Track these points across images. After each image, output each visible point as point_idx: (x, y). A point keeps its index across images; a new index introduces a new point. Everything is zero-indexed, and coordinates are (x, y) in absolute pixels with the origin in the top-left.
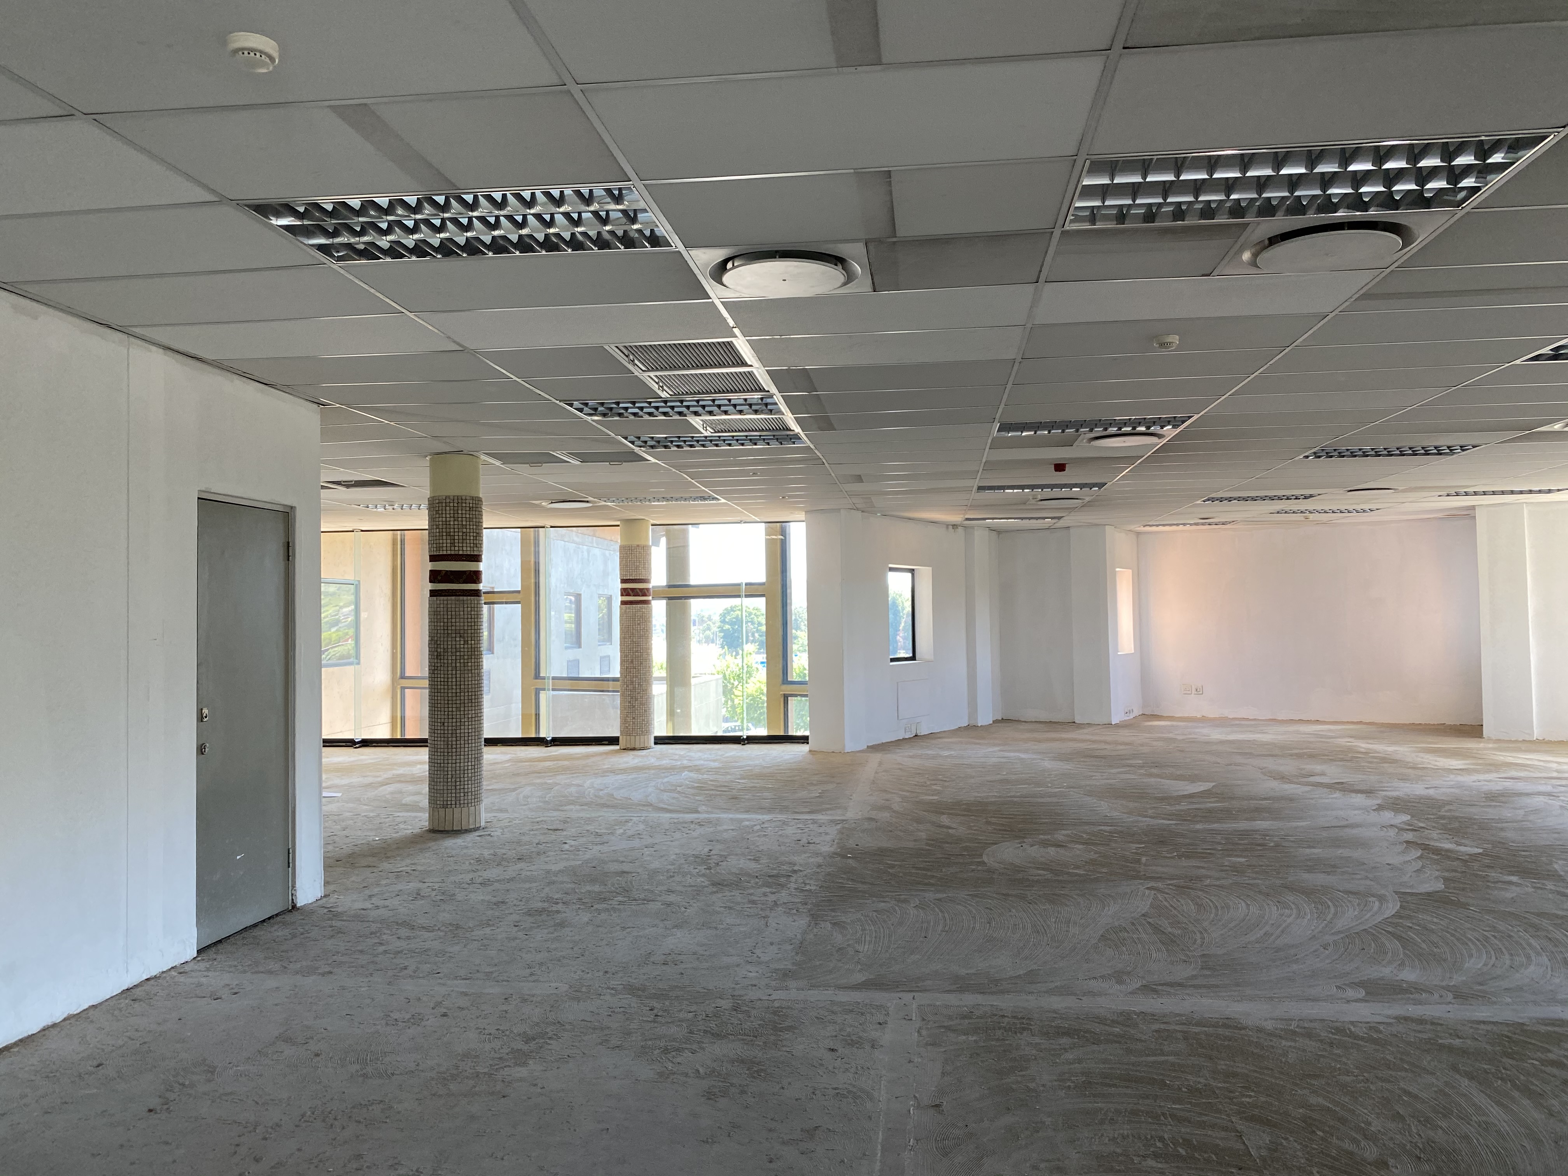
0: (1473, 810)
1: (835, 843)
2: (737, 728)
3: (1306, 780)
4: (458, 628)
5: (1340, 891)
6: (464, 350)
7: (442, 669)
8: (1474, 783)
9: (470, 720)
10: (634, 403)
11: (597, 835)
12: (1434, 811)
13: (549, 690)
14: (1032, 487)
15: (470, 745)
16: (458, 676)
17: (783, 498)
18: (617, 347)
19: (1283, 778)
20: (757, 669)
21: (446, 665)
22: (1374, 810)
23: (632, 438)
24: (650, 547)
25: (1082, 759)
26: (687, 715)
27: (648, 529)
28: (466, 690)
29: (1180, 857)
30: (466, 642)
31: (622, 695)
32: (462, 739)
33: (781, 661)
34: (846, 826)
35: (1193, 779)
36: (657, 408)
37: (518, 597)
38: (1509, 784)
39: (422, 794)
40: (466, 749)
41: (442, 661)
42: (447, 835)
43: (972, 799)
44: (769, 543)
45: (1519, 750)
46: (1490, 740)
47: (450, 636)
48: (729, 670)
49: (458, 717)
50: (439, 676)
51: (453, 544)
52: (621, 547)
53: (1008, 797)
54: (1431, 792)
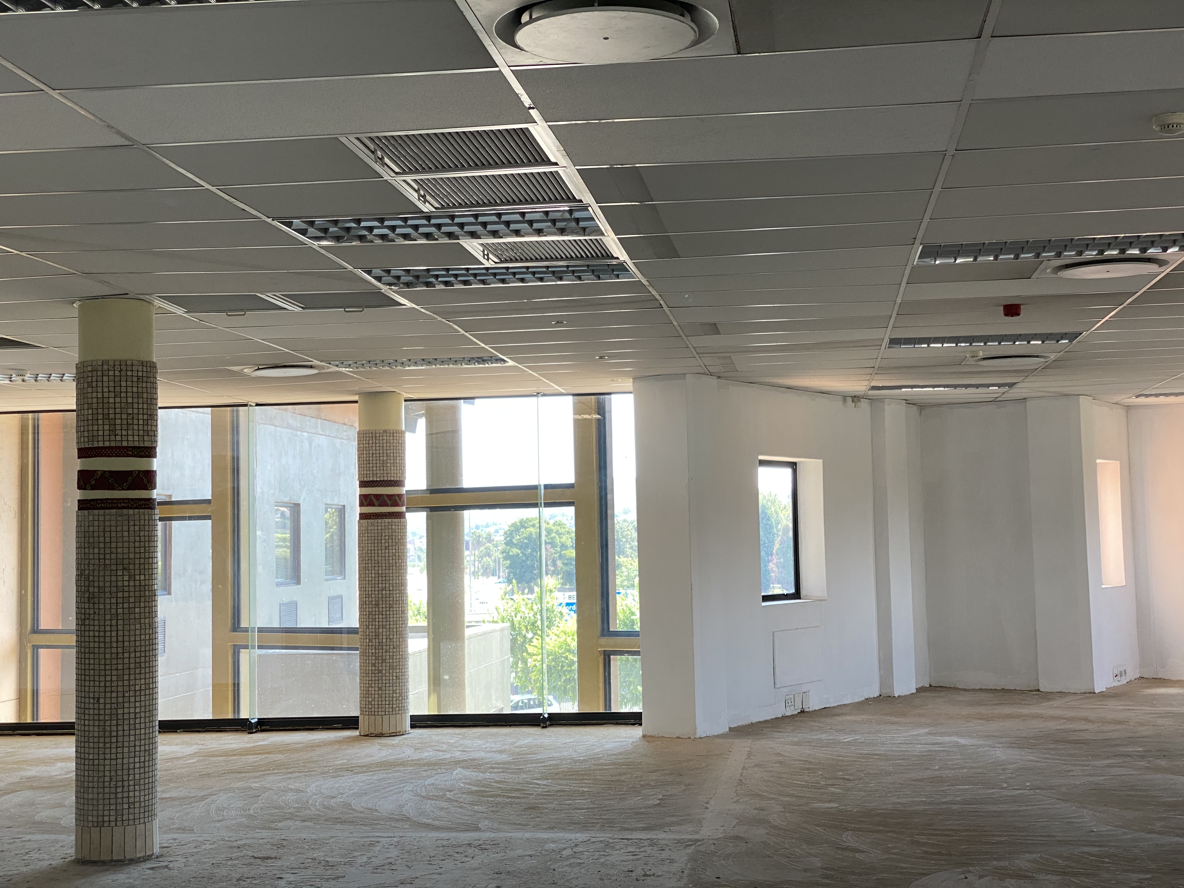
1: (685, 874)
2: (532, 703)
4: (120, 556)
6: (131, 144)
7: (96, 617)
9: (138, 693)
10: (382, 220)
11: (328, 865)
13: (253, 647)
14: (970, 340)
15: (138, 732)
16: (120, 628)
17: (601, 358)
18: (358, 139)
20: (561, 613)
21: (102, 612)
23: (377, 272)
24: (402, 433)
25: (1052, 746)
26: (458, 684)
27: (401, 404)
28: (132, 649)
30: (132, 577)
31: (362, 655)
32: (126, 722)
33: (599, 602)
34: (702, 849)
36: (416, 227)
37: (208, 510)
39: (65, 806)
40: (132, 738)
41: (96, 606)
42: (105, 867)
43: (890, 807)
44: (580, 426)
47: (108, 567)
48: (519, 615)
49: (120, 689)
50: (92, 628)
51: (113, 432)
52: (359, 433)
53: (944, 803)
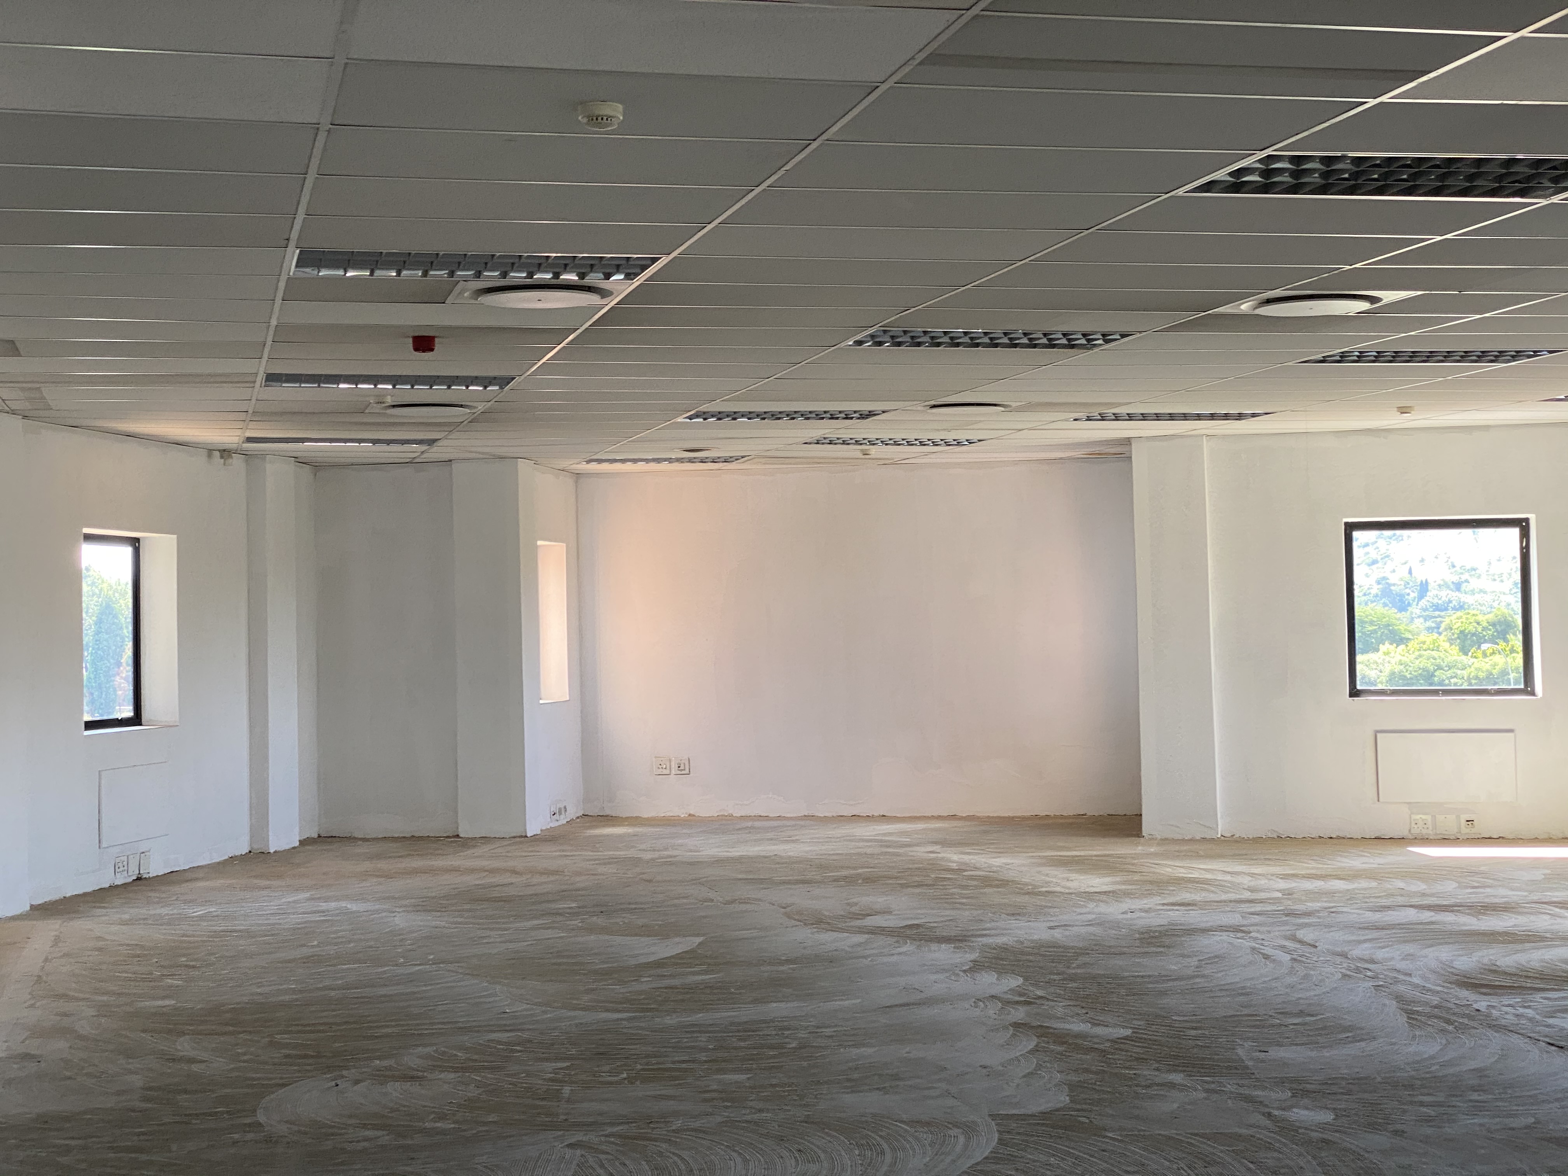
0: (1119, 962)
3: (858, 923)
5: (902, 1122)
8: (1125, 916)
12: (1061, 967)
19: (819, 921)
22: (965, 971)
25: (466, 907)
29: (631, 1080)
35: (665, 932)
38: (1177, 916)
45: (1198, 856)
46: (1152, 839)
53: (319, 989)
54: (1058, 934)
